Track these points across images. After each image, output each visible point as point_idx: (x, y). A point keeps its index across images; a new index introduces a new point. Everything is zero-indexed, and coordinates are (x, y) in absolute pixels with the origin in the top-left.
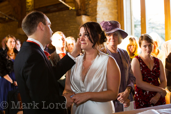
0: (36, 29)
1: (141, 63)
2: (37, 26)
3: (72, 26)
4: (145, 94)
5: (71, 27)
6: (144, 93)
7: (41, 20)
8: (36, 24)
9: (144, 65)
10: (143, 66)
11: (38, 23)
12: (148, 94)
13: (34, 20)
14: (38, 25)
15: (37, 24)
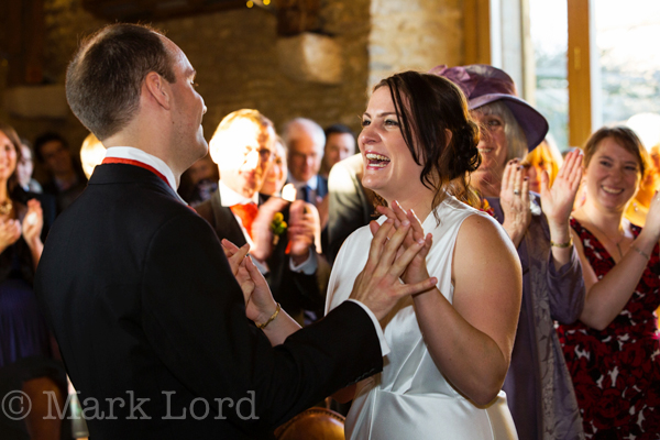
0: (137, 108)
1: (587, 242)
2: (137, 93)
3: (258, 83)
4: (600, 386)
5: (251, 85)
6: (599, 382)
7: (153, 63)
8: (134, 84)
9: (598, 251)
10: (598, 255)
11: (138, 78)
12: (614, 385)
13: (122, 67)
14: (143, 88)
15: (137, 85)
